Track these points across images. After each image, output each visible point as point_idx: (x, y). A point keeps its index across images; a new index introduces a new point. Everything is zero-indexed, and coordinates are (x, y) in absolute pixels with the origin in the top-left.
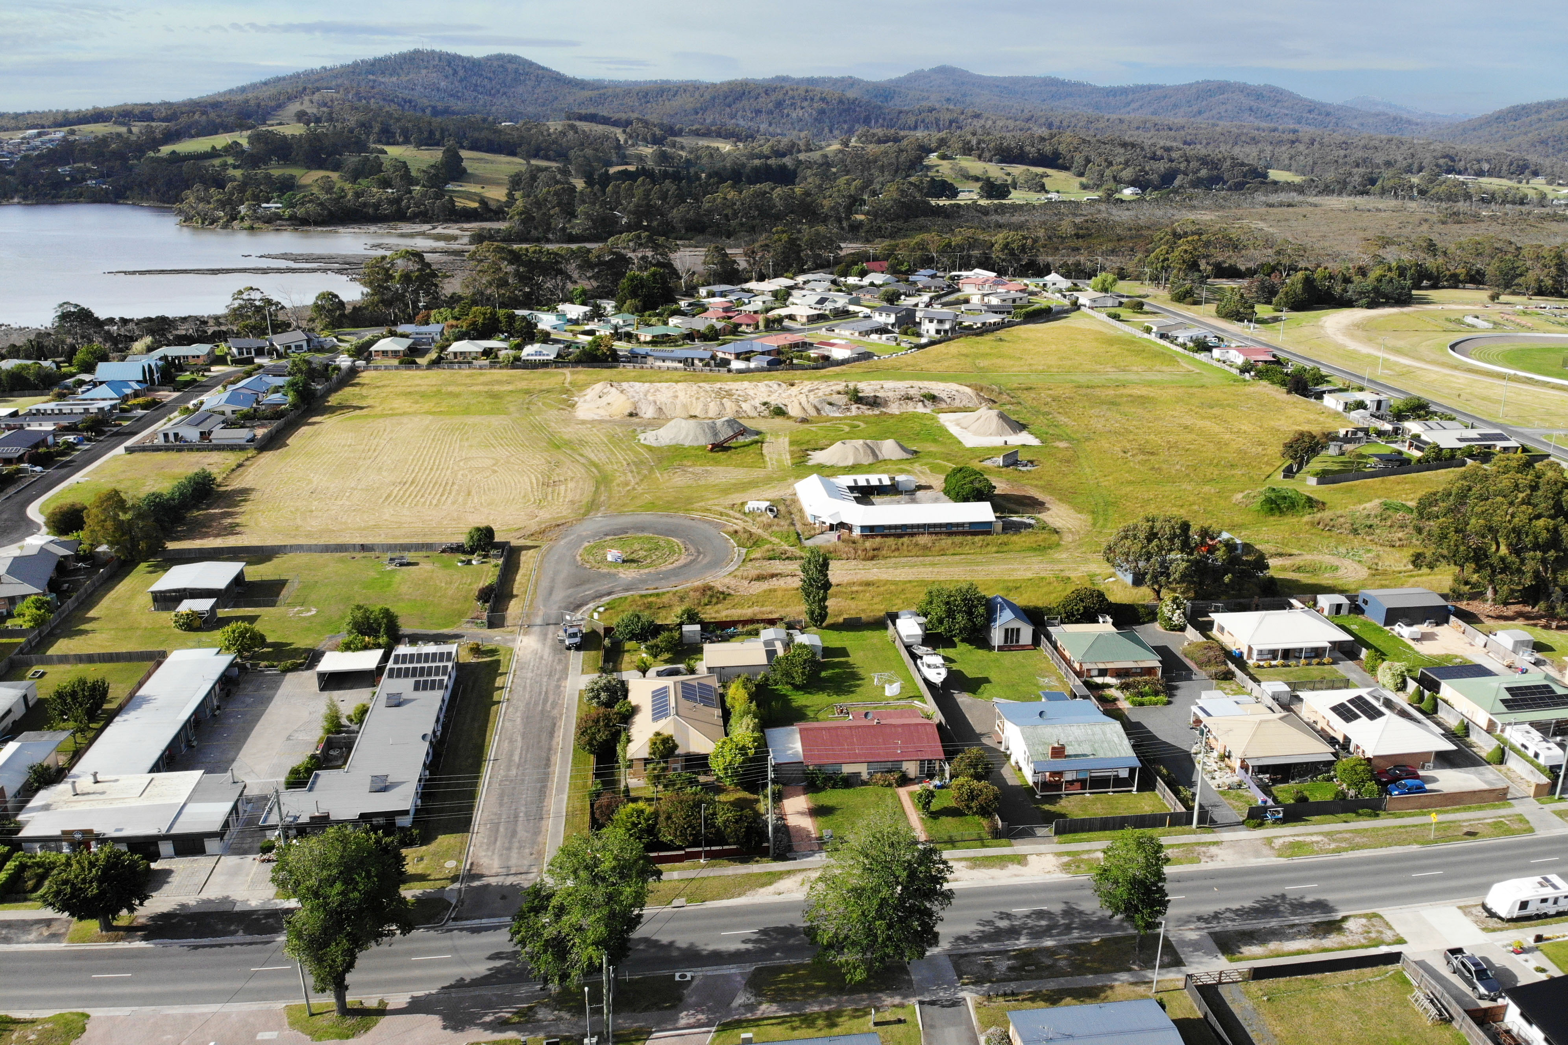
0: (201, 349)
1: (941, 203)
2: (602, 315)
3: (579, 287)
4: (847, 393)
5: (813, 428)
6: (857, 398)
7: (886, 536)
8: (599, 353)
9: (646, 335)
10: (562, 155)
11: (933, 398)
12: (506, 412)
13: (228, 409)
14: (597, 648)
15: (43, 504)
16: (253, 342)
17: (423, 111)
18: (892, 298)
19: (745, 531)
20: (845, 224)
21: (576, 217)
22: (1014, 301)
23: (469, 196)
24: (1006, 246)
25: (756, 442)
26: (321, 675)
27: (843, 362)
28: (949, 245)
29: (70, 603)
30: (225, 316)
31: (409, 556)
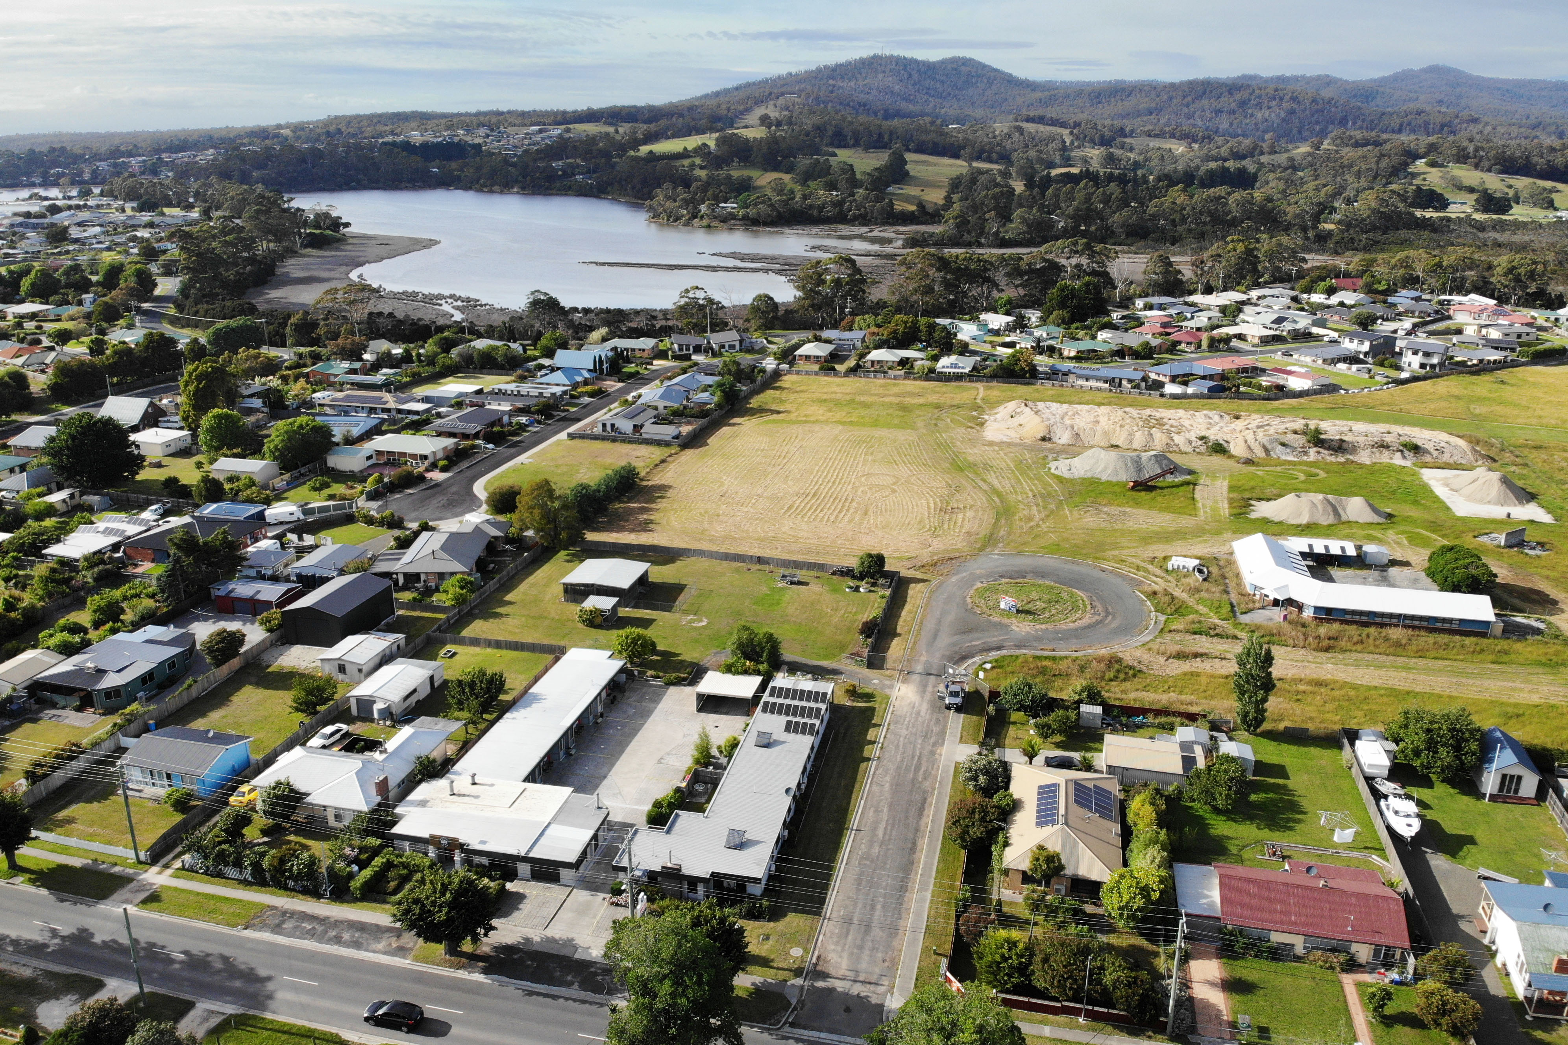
0: (646, 343)
1: (1428, 215)
2: (1026, 326)
3: (1005, 296)
4: (1305, 433)
5: (1259, 472)
6: (1317, 440)
7: (1347, 622)
8: (1017, 368)
9: (1070, 350)
10: (1005, 158)
11: (1416, 449)
12: (913, 428)
13: (661, 405)
14: (980, 712)
15: (489, 482)
16: (693, 339)
17: (876, 114)
18: (1366, 323)
19: (1166, 593)
20: (1311, 234)
21: (1011, 221)
22: (1519, 336)
23: (908, 199)
24: (1511, 270)
25: (1188, 483)
26: (700, 696)
27: (1302, 394)
28: (1439, 265)
29: (492, 584)
30: (672, 312)
31: (801, 575)
